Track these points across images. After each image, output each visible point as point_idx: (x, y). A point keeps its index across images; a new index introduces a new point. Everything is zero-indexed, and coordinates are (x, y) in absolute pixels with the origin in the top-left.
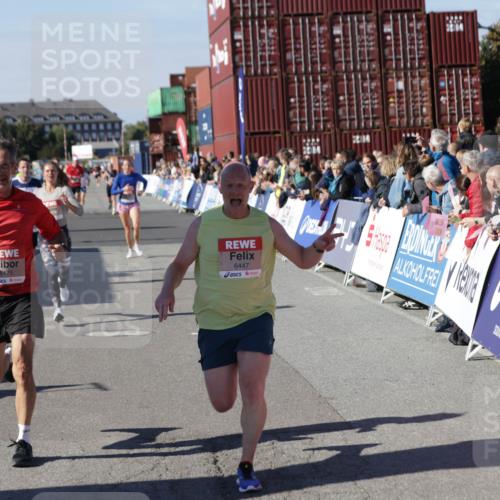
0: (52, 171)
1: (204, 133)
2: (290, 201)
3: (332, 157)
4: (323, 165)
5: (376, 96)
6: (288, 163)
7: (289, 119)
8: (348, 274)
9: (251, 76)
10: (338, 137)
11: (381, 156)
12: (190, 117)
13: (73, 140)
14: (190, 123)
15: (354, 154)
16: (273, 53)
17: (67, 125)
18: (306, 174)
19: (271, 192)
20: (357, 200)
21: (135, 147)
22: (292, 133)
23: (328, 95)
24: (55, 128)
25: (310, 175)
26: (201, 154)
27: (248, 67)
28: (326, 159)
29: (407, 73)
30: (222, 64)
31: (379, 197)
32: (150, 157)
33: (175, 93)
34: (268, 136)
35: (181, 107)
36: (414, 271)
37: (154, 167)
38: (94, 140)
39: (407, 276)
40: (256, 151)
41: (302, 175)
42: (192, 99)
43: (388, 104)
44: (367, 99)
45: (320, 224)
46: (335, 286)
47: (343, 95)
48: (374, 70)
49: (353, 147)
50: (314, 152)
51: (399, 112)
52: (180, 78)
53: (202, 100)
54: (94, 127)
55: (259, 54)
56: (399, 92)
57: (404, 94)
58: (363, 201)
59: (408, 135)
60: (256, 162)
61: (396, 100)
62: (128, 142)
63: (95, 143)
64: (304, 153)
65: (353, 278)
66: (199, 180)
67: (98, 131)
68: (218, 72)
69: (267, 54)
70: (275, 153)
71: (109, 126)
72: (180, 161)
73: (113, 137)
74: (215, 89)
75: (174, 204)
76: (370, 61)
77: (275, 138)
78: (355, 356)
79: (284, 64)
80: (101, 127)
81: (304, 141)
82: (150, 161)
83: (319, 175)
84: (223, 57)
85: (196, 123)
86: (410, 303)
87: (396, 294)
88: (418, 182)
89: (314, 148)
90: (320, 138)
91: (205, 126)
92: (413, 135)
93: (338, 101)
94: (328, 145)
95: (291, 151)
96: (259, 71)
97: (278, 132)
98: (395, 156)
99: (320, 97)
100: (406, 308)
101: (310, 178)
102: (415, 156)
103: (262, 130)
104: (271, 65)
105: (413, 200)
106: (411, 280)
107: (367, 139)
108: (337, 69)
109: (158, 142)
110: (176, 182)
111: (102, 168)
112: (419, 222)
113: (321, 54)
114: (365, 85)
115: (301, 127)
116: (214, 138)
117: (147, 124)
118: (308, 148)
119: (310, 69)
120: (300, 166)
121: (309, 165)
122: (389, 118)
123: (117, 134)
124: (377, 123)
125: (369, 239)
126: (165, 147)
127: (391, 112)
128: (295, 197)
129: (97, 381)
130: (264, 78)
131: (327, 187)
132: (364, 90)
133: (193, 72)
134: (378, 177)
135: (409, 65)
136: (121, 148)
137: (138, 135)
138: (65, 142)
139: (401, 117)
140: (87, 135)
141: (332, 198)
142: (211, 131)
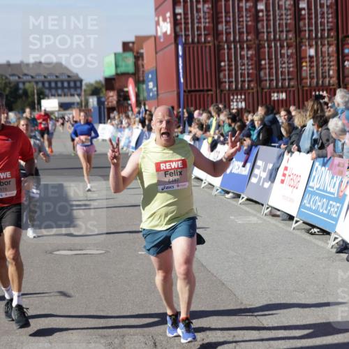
0: (27, 125)
1: (149, 91)
2: (219, 146)
3: (254, 111)
4: (247, 117)
5: (291, 61)
6: (219, 116)
7: (219, 79)
8: (265, 206)
9: (189, 43)
10: (260, 94)
11: (294, 110)
12: (139, 77)
13: (42, 95)
14: (139, 82)
15: (272, 109)
16: (207, 25)
17: (37, 83)
18: (233, 125)
19: (204, 139)
20: (275, 146)
21: (93, 101)
22: (222, 91)
23: (252, 60)
24: (27, 85)
25: (236, 126)
26: (147, 108)
27: (187, 36)
28: (249, 112)
29: (318, 41)
30: (165, 34)
31: (292, 144)
32: (106, 110)
33: (126, 58)
34: (202, 93)
35: (131, 69)
36: (319, 204)
37: (109, 118)
38: (59, 95)
39: (314, 208)
40: (192, 106)
41: (230, 125)
42: (140, 62)
43: (301, 67)
44: (284, 63)
45: (244, 166)
46: (255, 216)
47: (265, 59)
48: (291, 39)
49: (272, 104)
50: (240, 107)
51: (310, 74)
52: (131, 45)
53: (148, 63)
54: (59, 85)
55: (196, 25)
56: (311, 57)
57: (315, 59)
58: (279, 147)
59: (317, 93)
60: (193, 115)
61: (308, 64)
62: (87, 97)
63: (60, 98)
64: (232, 107)
65: (270, 209)
66: (146, 129)
67: (63, 88)
68: (162, 40)
69: (202, 26)
70: (208, 108)
71: (72, 84)
72: (130, 113)
73: (75, 93)
74: (160, 54)
75: (125, 149)
76: (287, 32)
77: (208, 95)
78: (270, 272)
79: (217, 34)
80: (66, 85)
81: (232, 97)
82: (105, 114)
83: (243, 126)
84: (166, 27)
85: (143, 82)
86: (316, 230)
87: (304, 223)
88: (324, 132)
89: (240, 103)
90: (245, 95)
91: (151, 85)
92: (321, 93)
93: (261, 65)
94: (251, 101)
95: (221, 106)
96: (196, 40)
97: (211, 90)
98: (307, 110)
99: (246, 61)
100: (312, 234)
101: (236, 128)
102: (322, 110)
103: (197, 88)
104: (205, 35)
105: (320, 146)
106: (316, 211)
107: (283, 96)
108: (260, 38)
109: (112, 97)
110: (127, 130)
111: (66, 118)
112: (324, 165)
113: (247, 25)
114: (283, 51)
115: (229, 86)
116: (158, 94)
117: (103, 82)
118: (235, 104)
119: (237, 38)
120: (228, 118)
121: (236, 118)
122: (302, 79)
123: (79, 91)
124: (292, 83)
125: (283, 178)
126: (118, 102)
127: (304, 74)
128: (223, 143)
129: (62, 290)
130: (200, 46)
131: (249, 136)
132: (282, 56)
133: (141, 40)
134: (292, 128)
135: (319, 35)
136: (81, 102)
137: (95, 91)
138: (36, 97)
139: (312, 78)
140: (53, 92)
141: (254, 144)
142: (155, 89)
